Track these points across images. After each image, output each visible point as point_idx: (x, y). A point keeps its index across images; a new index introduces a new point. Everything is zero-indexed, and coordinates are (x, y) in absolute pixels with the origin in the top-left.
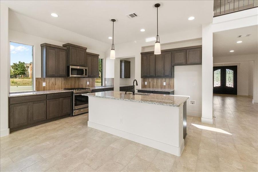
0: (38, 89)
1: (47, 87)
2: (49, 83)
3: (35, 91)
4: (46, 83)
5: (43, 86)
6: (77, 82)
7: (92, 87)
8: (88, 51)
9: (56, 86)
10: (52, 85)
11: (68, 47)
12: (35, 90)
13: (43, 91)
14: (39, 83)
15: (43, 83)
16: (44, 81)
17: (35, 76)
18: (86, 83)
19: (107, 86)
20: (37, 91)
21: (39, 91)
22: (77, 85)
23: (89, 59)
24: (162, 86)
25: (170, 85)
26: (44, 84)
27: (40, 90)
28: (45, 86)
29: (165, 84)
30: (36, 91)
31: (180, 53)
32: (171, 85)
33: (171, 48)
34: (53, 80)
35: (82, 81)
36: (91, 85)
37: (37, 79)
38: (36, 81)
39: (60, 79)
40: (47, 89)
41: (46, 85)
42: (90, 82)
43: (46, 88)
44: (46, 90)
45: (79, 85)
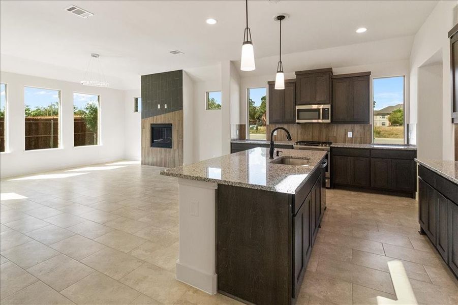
18: (346, 134)
19: (411, 145)
22: (324, 137)
35: (335, 130)
36: (359, 139)
42: (356, 132)
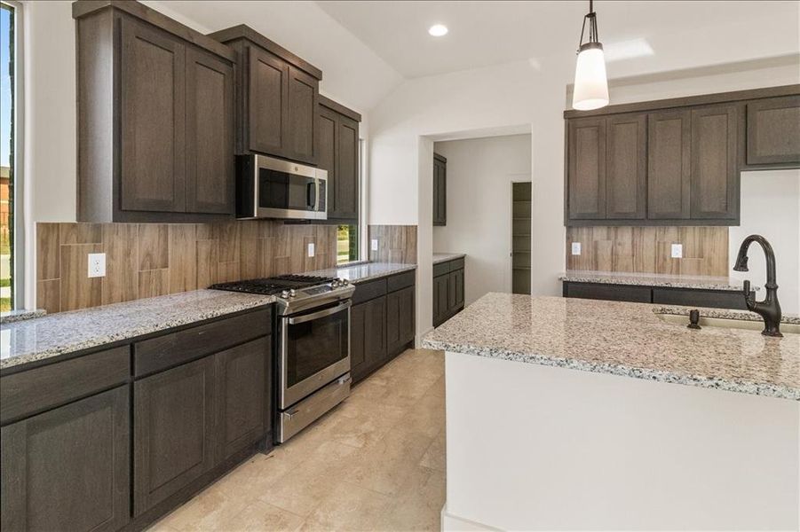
0: (55, 301)
1: (117, 280)
2: (127, 254)
3: (32, 317)
4: (110, 257)
5: (92, 273)
6: (269, 245)
7: (324, 268)
8: (324, 90)
9: (167, 273)
10: (142, 267)
11: (239, 47)
12: (31, 305)
13: (90, 305)
14: (63, 255)
15: (89, 255)
16: (97, 244)
17: (36, 209)
19: (378, 261)
20: (49, 312)
21: (65, 309)
22: (268, 262)
23: (326, 129)
24: (661, 264)
25: (706, 255)
26: (97, 265)
27: (72, 303)
28: (102, 273)
29: (676, 251)
30: (41, 316)
31: (787, 111)
32: (710, 260)
33: (705, 94)
34: (148, 235)
35: (289, 241)
36: (322, 260)
37: (47, 231)
38: (43, 244)
39: (189, 228)
40: (117, 293)
41: (109, 268)
42: (319, 242)
43: (111, 286)
44: (110, 301)
45: (274, 261)
